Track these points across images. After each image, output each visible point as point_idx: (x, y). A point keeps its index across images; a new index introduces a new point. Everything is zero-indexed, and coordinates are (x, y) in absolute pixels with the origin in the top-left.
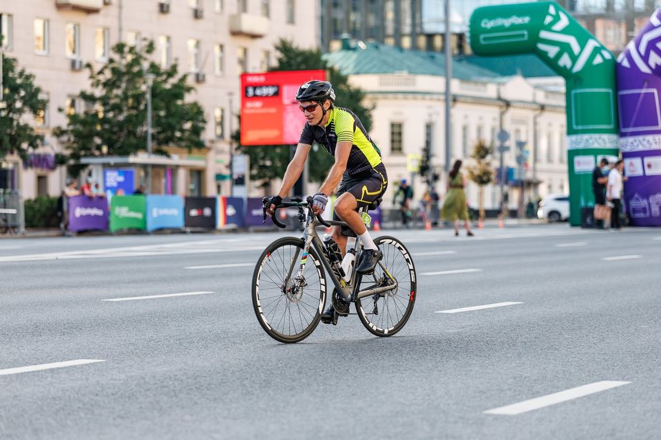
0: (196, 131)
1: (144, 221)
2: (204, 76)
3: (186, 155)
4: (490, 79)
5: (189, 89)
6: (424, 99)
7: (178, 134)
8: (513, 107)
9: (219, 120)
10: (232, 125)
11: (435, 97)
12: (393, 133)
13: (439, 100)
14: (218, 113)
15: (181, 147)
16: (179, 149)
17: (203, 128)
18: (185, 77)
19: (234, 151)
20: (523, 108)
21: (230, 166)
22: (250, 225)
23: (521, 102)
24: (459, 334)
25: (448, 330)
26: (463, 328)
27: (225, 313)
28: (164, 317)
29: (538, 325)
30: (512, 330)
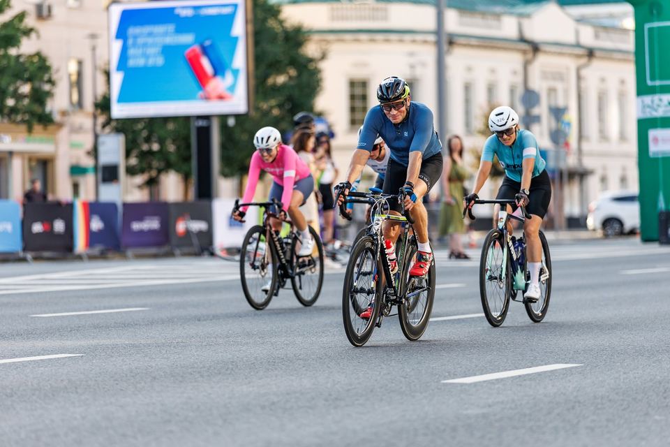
0: (39, 97)
2: (49, 8)
3: (25, 135)
4: (506, 9)
5: (28, 32)
6: (401, 41)
7: (10, 102)
8: (545, 52)
9: (74, 78)
10: (96, 87)
11: (419, 37)
12: (352, 97)
13: (425, 42)
14: (73, 68)
15: (14, 122)
16: (13, 126)
17: (49, 94)
19: (99, 128)
20: (560, 54)
21: (94, 152)
22: (128, 246)
23: (556, 44)
24: (484, 416)
25: (467, 409)
26: (490, 406)
27: (104, 388)
28: (7, 396)
29: (610, 401)
30: (568, 410)
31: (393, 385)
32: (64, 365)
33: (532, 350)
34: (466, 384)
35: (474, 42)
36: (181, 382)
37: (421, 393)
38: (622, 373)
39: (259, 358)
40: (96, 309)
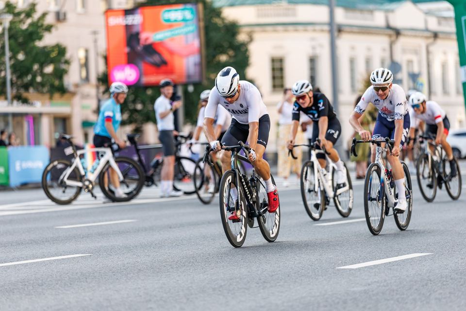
0: (60, 74)
1: (7, 175)
2: (65, 15)
3: (47, 101)
4: (378, 6)
6: (306, 30)
7: (39, 79)
8: (404, 35)
9: (83, 61)
10: (98, 67)
11: (318, 27)
12: (273, 69)
13: (322, 31)
14: (82, 54)
15: (42, 93)
16: (39, 96)
18: (44, 15)
19: (101, 95)
20: (415, 36)
23: (413, 29)
24: (365, 292)
25: (353, 287)
26: (369, 285)
27: (105, 278)
28: (39, 285)
29: (452, 279)
30: (423, 286)
31: (303, 271)
32: (78, 262)
33: (398, 244)
34: (353, 269)
35: (355, 30)
36: (158, 272)
37: (322, 276)
38: (460, 259)
39: (211, 254)
40: (100, 222)
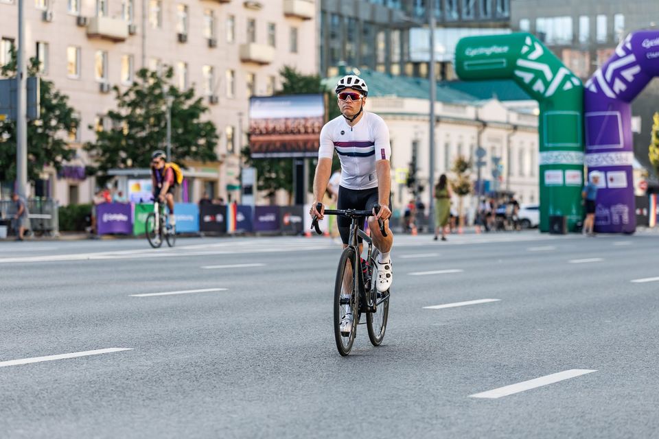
0: (211, 146)
2: (217, 98)
3: (201, 167)
4: (469, 102)
5: (204, 110)
6: (410, 119)
7: (194, 149)
8: (490, 127)
9: (230, 137)
10: (242, 142)
11: (421, 118)
13: (424, 120)
14: (229, 131)
15: (197, 160)
16: (195, 162)
17: (216, 144)
18: (201, 99)
19: (243, 165)
20: (499, 128)
21: (240, 178)
22: (257, 230)
23: (496, 122)
24: (444, 327)
25: (435, 323)
26: (448, 321)
27: (238, 308)
28: (184, 311)
29: (514, 320)
30: (491, 324)
32: (217, 294)
34: (436, 309)
35: (450, 120)
36: (280, 305)
37: (411, 314)
38: (522, 305)
